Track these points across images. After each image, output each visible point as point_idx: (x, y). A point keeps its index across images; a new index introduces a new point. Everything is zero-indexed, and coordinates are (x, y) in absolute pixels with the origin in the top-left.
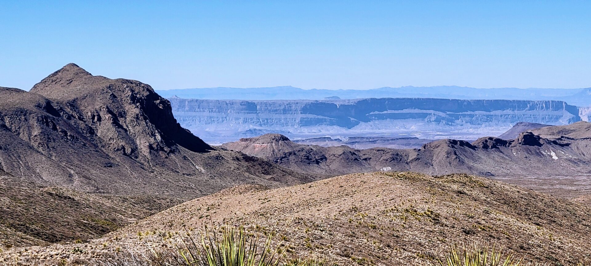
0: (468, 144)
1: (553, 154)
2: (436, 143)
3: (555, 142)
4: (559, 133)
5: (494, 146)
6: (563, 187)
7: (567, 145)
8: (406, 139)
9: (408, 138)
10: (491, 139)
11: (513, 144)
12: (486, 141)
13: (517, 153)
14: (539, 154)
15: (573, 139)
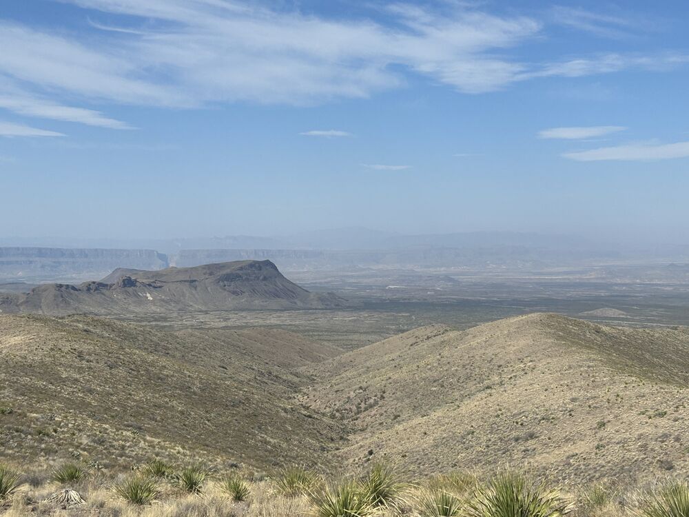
0: (73, 288)
1: (148, 295)
2: (43, 288)
3: (150, 285)
4: (153, 277)
5: (96, 289)
6: (159, 323)
7: (160, 287)
8: (15, 284)
9: (16, 283)
10: (94, 283)
11: (113, 287)
12: (90, 285)
13: (117, 295)
14: (137, 296)
15: (165, 282)
